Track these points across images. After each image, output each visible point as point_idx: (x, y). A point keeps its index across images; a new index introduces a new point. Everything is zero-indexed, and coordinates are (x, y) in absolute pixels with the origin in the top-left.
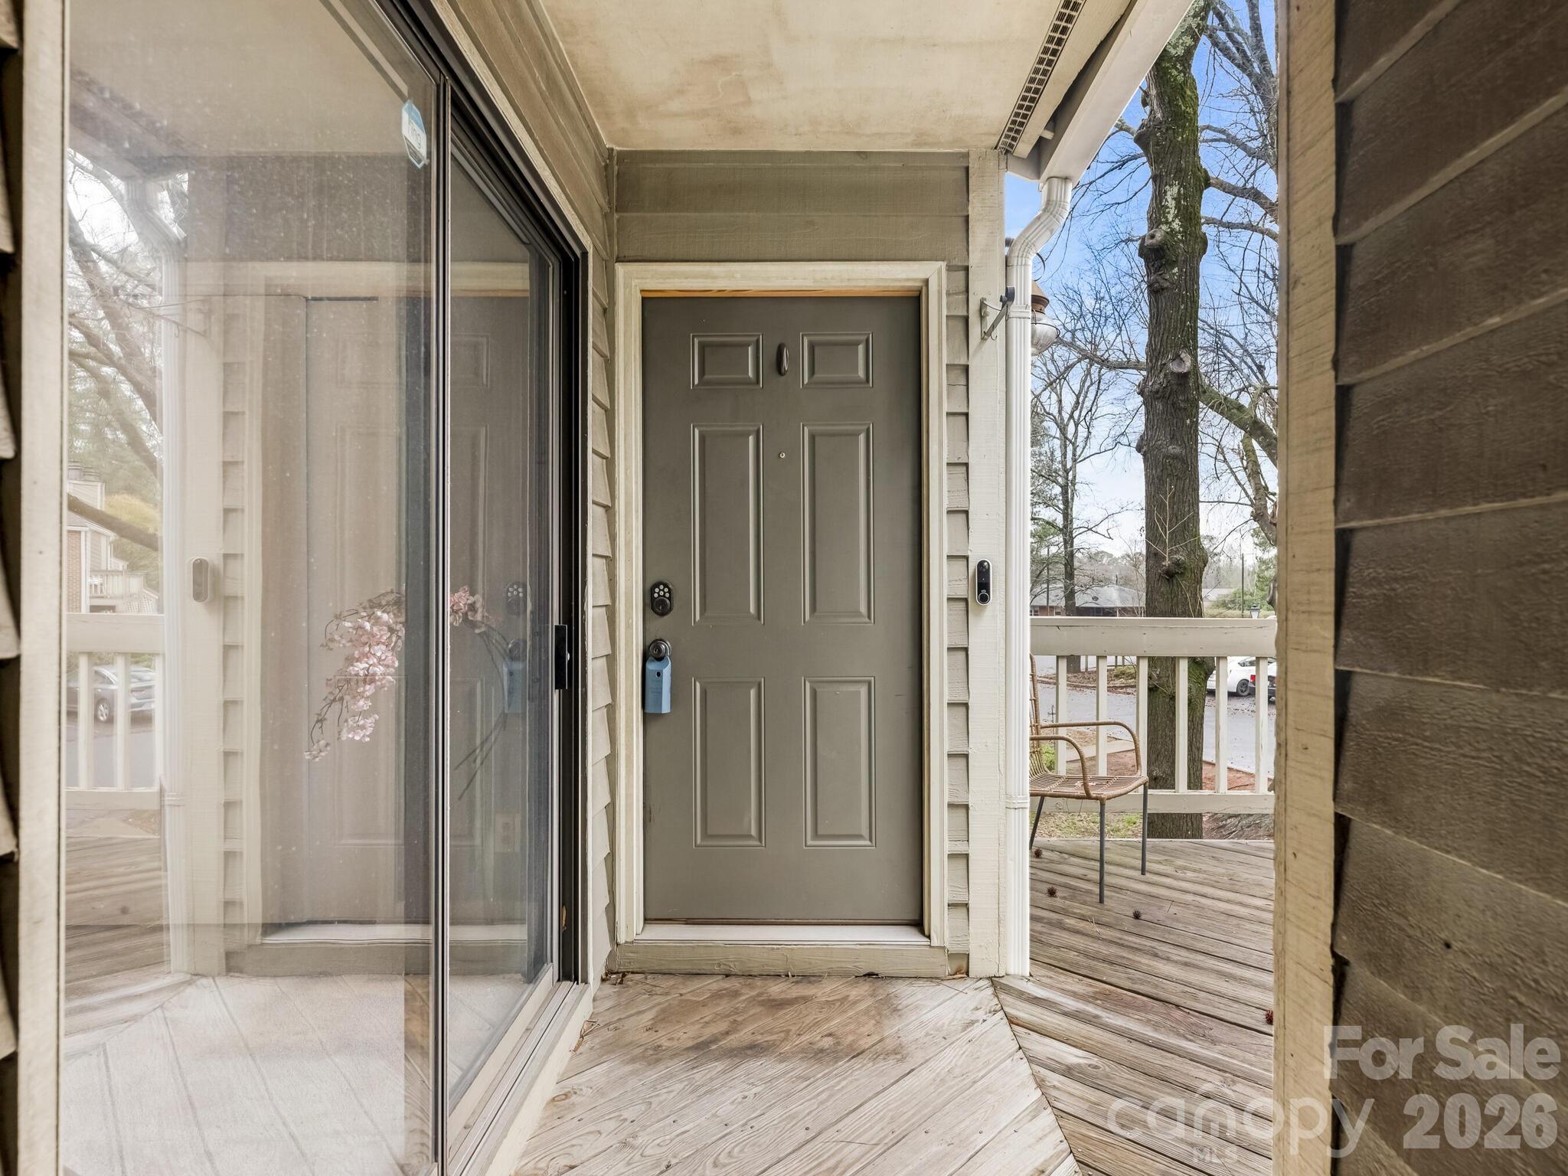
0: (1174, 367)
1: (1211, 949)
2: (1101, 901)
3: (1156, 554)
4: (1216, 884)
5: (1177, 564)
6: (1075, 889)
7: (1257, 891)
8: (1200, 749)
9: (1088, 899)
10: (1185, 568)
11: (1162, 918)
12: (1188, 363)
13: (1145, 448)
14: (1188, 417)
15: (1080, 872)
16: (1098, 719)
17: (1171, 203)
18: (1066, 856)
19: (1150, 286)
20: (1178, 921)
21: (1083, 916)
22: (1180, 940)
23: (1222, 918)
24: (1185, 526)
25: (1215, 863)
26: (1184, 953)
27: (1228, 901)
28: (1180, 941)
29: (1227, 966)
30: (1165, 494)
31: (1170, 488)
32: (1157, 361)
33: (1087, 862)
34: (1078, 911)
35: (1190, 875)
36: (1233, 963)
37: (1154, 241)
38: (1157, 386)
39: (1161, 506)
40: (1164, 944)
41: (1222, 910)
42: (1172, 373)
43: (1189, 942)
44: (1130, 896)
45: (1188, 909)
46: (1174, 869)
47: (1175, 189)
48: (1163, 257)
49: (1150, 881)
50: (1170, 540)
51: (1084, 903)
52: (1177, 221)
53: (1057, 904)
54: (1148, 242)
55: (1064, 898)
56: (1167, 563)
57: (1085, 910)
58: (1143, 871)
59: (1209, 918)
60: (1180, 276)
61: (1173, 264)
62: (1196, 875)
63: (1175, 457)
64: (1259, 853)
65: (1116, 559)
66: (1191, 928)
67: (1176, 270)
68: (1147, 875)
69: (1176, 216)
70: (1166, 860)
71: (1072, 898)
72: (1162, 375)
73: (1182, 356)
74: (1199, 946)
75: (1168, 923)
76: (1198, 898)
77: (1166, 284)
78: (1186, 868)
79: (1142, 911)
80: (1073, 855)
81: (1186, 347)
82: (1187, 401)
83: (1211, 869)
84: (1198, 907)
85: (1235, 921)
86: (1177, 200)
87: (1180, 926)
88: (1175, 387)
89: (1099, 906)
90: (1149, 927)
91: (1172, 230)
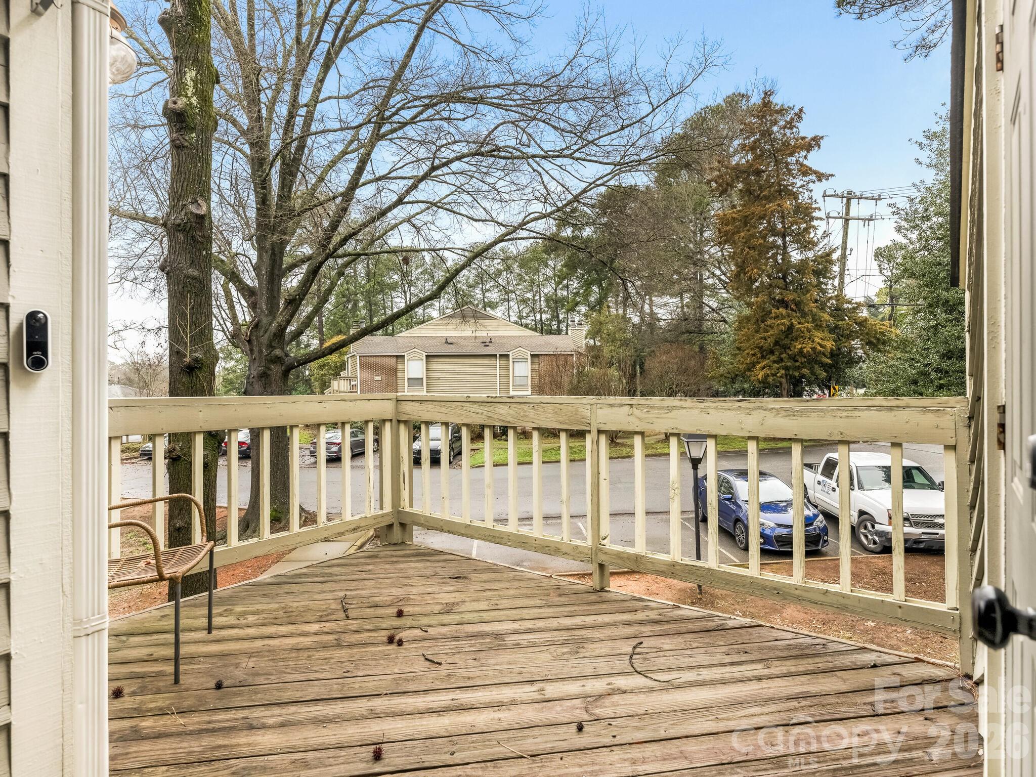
0: (193, 209)
1: (298, 695)
2: (177, 681)
3: (178, 353)
4: (275, 621)
5: (196, 360)
6: (142, 676)
7: (310, 617)
8: (214, 500)
9: (161, 684)
10: (202, 364)
11: (242, 677)
12: (205, 208)
13: (168, 268)
14: (204, 249)
15: (143, 652)
16: (154, 495)
17: (191, 84)
18: (124, 638)
19: (172, 141)
20: (258, 674)
21: (161, 709)
22: (267, 697)
23: (294, 655)
24: (202, 332)
25: (267, 600)
26: (276, 711)
27: (292, 635)
28: (269, 698)
29: (318, 708)
30: (186, 305)
31: (190, 301)
32: (178, 200)
33: (148, 638)
34: (152, 705)
35: (251, 619)
36: (321, 703)
37: (176, 106)
38: (179, 221)
39: (183, 315)
40: (254, 709)
41: (290, 646)
42: (192, 213)
43: (276, 696)
44: (204, 663)
45: (263, 656)
46: (235, 618)
47: (193, 74)
48: (184, 122)
49: (218, 638)
50: (191, 341)
51: (158, 692)
52: (195, 98)
53: (126, 706)
54: (171, 105)
55: (133, 694)
56: (188, 359)
57: (161, 701)
58: (210, 629)
59: (284, 660)
60: (197, 141)
61: (193, 129)
62: (256, 617)
63: (194, 278)
64: (296, 580)
65: (118, 366)
66: (273, 677)
67: (194, 135)
68: (214, 632)
69: (194, 94)
70: (226, 610)
71: (142, 691)
72: (183, 213)
73: (200, 202)
74: (288, 695)
75: (250, 680)
76: (267, 642)
77: (186, 144)
78: (245, 613)
79: (221, 677)
80: (132, 634)
81: (202, 196)
82: (203, 236)
83: (265, 607)
84: (269, 651)
85: (306, 654)
86: (195, 81)
87: (261, 680)
88: (194, 224)
89: (176, 688)
90: (235, 694)
91: (191, 104)
